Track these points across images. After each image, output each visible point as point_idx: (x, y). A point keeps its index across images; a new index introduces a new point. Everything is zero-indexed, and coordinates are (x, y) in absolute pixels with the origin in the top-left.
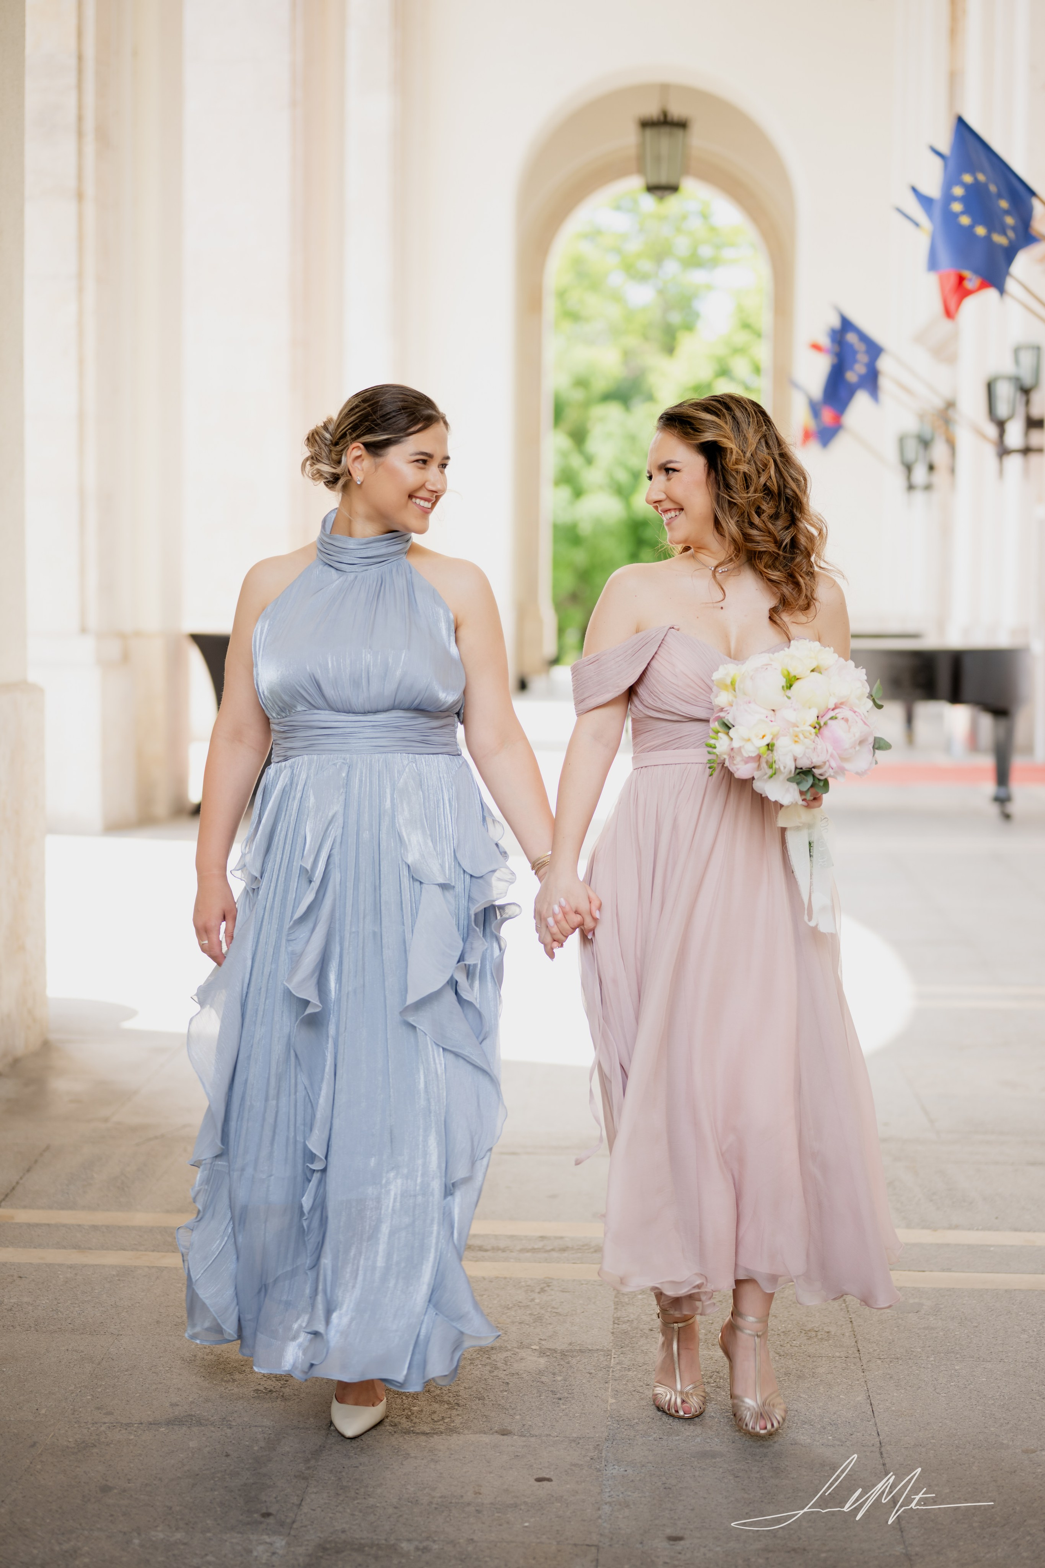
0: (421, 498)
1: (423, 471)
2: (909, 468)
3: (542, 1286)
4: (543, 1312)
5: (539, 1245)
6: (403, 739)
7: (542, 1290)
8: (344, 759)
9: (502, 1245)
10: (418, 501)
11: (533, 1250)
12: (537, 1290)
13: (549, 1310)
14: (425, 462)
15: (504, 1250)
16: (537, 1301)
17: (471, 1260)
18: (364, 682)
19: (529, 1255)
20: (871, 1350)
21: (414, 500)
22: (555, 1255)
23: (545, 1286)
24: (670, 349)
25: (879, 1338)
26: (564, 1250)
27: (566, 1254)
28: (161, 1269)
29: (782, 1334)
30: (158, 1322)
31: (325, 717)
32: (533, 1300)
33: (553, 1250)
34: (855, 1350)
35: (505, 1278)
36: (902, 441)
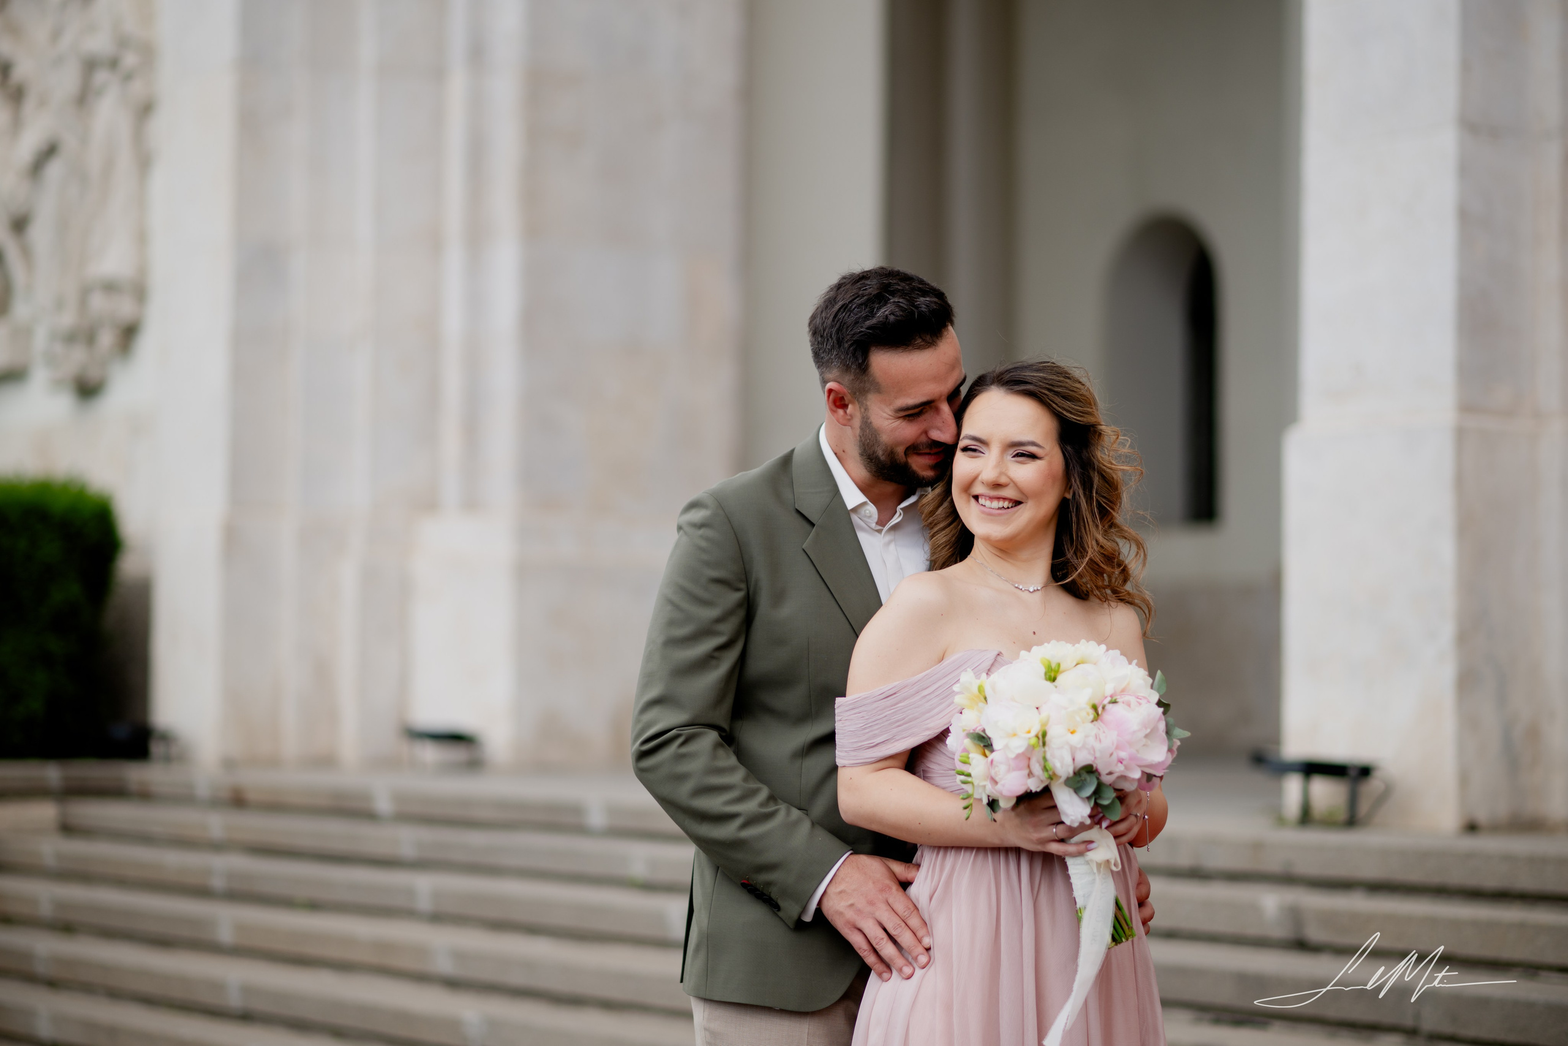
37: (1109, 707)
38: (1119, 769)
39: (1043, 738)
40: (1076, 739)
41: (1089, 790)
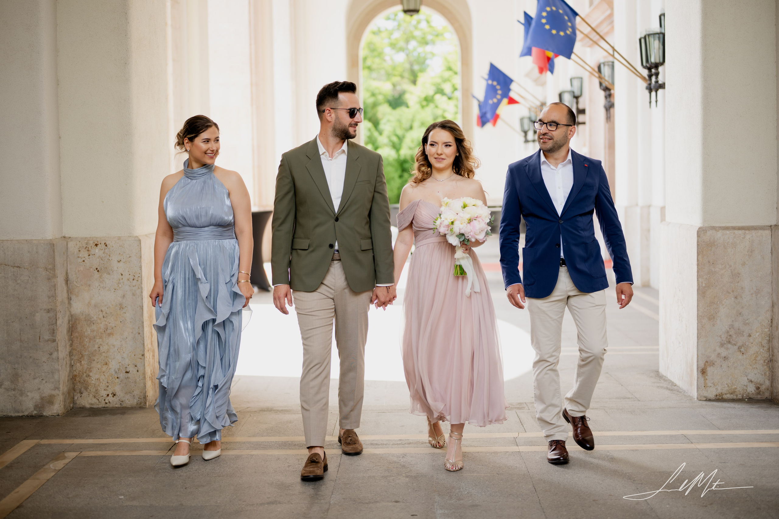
0: (209, 153)
1: (208, 144)
2: (526, 133)
3: (403, 455)
4: (405, 464)
5: (400, 442)
6: (214, 235)
7: (403, 457)
8: (195, 243)
9: (385, 443)
10: (208, 154)
11: (398, 444)
12: (401, 457)
13: (407, 463)
14: (208, 141)
15: (386, 445)
16: (402, 460)
17: (374, 448)
18: (200, 217)
19: (396, 446)
20: (533, 472)
21: (207, 154)
22: (406, 445)
23: (404, 455)
24: (414, 82)
25: (536, 468)
26: (410, 443)
27: (411, 445)
28: (252, 455)
29: (499, 468)
30: (255, 472)
31: (188, 229)
32: (400, 460)
33: (405, 444)
34: (527, 472)
35: (388, 454)
36: (522, 120)
37: (474, 221)
38: (470, 237)
39: (452, 223)
40: (461, 226)
41: (462, 240)
